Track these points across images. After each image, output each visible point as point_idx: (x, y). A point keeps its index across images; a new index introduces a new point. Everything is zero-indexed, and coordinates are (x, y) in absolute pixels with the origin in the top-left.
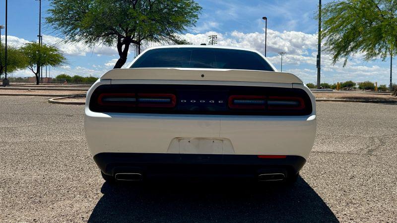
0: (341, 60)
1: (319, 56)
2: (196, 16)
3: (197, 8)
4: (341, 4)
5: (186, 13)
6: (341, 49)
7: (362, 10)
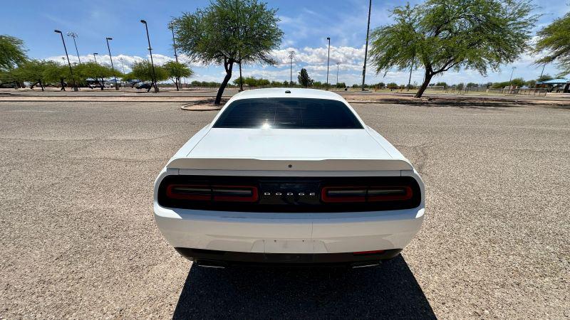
0: (383, 71)
1: (364, 67)
2: (280, 40)
3: (280, 34)
4: (387, 28)
5: (272, 38)
6: (383, 64)
7: (402, 33)
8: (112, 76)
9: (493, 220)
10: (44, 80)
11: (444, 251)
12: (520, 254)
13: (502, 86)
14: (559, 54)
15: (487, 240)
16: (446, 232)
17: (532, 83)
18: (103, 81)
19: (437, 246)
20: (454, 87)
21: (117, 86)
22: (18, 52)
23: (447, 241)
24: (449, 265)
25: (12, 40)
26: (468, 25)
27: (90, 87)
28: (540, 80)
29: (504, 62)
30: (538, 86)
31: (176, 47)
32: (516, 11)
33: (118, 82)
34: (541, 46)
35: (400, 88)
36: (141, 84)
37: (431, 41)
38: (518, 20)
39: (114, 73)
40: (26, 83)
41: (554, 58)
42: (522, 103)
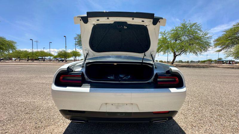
7: (163, 41)
8: (49, 56)
9: (217, 107)
10: (21, 57)
11: (197, 120)
12: (236, 122)
13: (204, 62)
14: (223, 48)
15: (217, 115)
16: (196, 112)
17: (216, 61)
18: (45, 58)
19: (193, 118)
20: (185, 62)
21: (50, 60)
22: (13, 46)
23: (198, 116)
24: (202, 126)
25: (13, 42)
26: (187, 38)
27: (39, 60)
28: (218, 60)
29: (203, 51)
30: (218, 61)
31: (76, 44)
32: (204, 34)
33: (51, 59)
34: (216, 45)
35: (164, 62)
36: (60, 59)
37: (174, 44)
38: (205, 37)
39: (50, 55)
40: (13, 59)
41: (222, 50)
42: (213, 67)
